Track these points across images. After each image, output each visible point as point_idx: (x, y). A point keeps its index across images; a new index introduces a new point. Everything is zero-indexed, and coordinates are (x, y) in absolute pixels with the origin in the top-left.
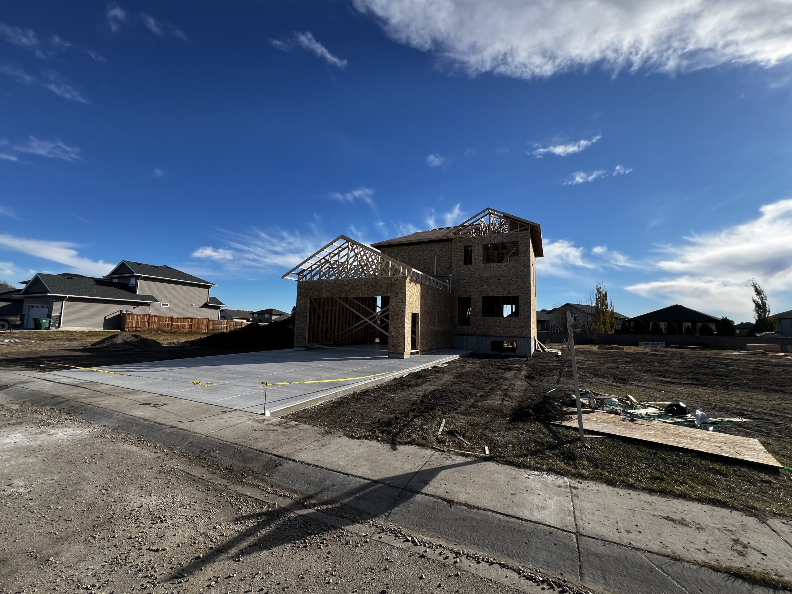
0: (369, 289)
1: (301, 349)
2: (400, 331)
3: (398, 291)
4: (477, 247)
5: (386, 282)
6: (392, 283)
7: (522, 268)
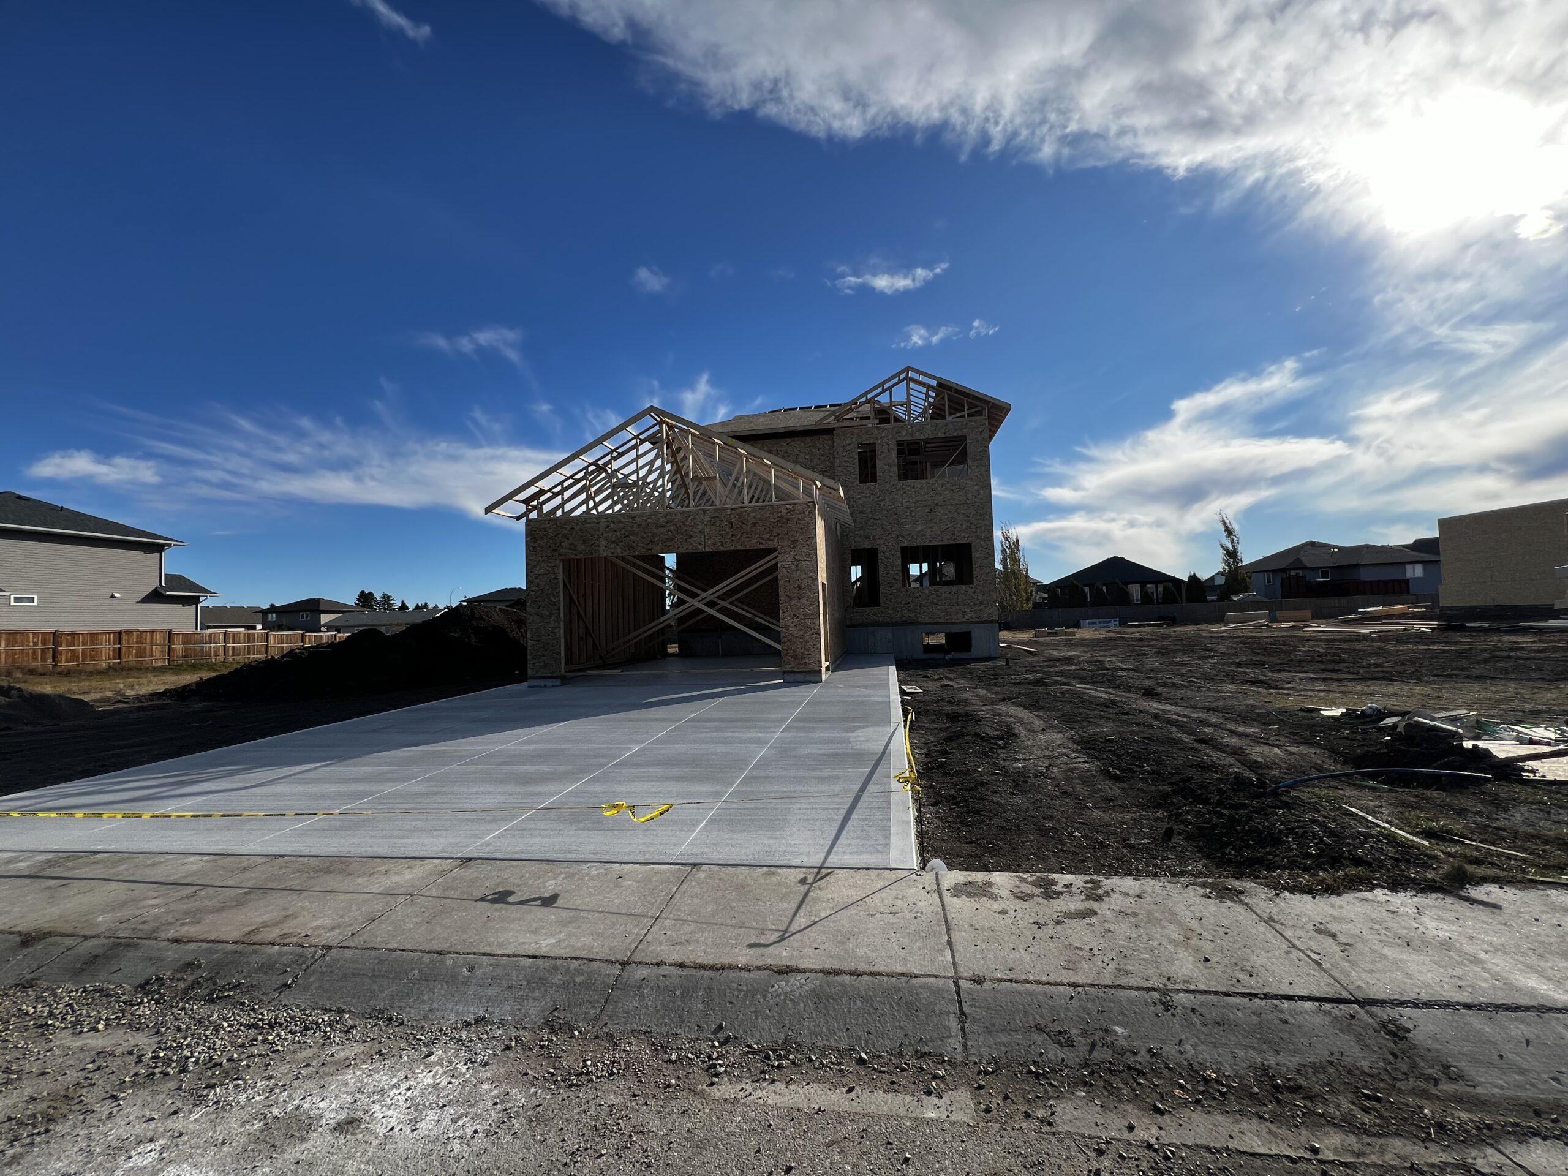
0: (724, 533)
1: (549, 682)
2: (808, 622)
3: (799, 537)
4: (885, 447)
5: (767, 515)
6: (782, 516)
7: (976, 488)
